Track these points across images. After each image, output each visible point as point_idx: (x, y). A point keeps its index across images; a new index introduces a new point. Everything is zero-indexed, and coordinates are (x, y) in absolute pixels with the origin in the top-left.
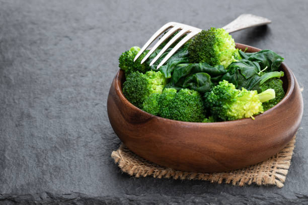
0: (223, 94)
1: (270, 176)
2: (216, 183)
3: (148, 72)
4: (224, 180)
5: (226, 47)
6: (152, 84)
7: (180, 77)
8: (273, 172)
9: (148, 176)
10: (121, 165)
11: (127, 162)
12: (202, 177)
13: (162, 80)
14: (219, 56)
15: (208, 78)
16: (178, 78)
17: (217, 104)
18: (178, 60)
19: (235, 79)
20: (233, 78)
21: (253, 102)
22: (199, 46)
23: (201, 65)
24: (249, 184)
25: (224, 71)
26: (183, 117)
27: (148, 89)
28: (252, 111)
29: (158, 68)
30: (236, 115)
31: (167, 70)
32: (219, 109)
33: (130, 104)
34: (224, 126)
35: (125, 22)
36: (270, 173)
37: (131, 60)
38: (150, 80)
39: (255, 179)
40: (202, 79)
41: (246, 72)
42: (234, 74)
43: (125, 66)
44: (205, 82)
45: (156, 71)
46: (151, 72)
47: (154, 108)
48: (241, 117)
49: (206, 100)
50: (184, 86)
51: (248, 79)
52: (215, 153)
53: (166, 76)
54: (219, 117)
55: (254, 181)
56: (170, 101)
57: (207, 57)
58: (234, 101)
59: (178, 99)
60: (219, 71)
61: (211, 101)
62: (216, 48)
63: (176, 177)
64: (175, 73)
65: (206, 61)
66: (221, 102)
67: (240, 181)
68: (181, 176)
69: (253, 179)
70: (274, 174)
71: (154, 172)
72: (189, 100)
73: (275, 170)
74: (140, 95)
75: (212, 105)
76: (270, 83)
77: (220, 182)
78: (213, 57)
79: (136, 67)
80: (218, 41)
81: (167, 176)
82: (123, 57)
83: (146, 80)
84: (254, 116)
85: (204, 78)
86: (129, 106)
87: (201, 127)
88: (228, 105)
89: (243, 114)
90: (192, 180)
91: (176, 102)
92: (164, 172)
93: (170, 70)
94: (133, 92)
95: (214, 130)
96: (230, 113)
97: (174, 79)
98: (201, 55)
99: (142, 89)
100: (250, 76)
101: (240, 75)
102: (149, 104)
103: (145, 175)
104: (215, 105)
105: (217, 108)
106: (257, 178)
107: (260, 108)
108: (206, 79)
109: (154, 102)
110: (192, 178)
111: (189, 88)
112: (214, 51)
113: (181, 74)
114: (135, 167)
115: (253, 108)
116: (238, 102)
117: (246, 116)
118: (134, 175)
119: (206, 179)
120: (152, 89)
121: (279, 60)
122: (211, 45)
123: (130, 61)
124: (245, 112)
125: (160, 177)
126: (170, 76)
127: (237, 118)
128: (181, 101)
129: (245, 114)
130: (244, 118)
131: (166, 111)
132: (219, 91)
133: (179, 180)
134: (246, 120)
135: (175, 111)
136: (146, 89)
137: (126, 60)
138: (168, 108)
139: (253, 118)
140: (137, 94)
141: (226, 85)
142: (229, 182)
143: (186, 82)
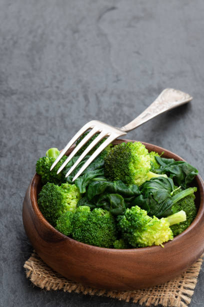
0: (135, 221)
1: (176, 297)
2: (123, 301)
3: (64, 184)
4: (131, 299)
5: (142, 165)
6: (67, 198)
7: (94, 194)
8: (180, 293)
9: (58, 290)
10: (32, 279)
11: (39, 275)
12: (111, 295)
13: (77, 194)
14: (134, 175)
15: (121, 200)
16: (92, 195)
17: (129, 231)
18: (94, 173)
19: (147, 203)
20: (145, 202)
21: (163, 231)
22: (114, 162)
23: (116, 185)
24: (155, 305)
25: (137, 192)
26: (95, 241)
27: (62, 205)
28: (162, 239)
29: (73, 180)
30: (146, 243)
31: (82, 184)
32: (130, 236)
33: (44, 220)
34: (133, 254)
35: (48, 87)
36: (177, 293)
37: (48, 167)
38: (65, 195)
39: (161, 300)
40: (116, 201)
41: (158, 196)
42: (146, 198)
43: (41, 172)
44: (118, 204)
45: (72, 183)
46: (66, 185)
47: (67, 228)
48: (150, 245)
49: (118, 224)
50: (97, 204)
51: (160, 204)
52: (123, 278)
53: (81, 192)
54: (130, 243)
55: (160, 303)
56: (83, 222)
57: (122, 174)
58: (144, 230)
59: (91, 221)
60: (133, 193)
61: (123, 226)
62: (131, 166)
63: (86, 293)
64: (90, 189)
65: (121, 179)
66: (132, 230)
67: (147, 301)
68: (90, 292)
69: (159, 300)
70: (180, 294)
71: (65, 285)
72: (102, 222)
73: (182, 290)
74: (54, 210)
75: (123, 231)
76: (183, 203)
77: (128, 301)
78: (128, 176)
79: (52, 175)
80: (133, 159)
81: (77, 291)
82: (40, 163)
83: (61, 194)
84: (164, 243)
85: (117, 200)
86: (42, 222)
87: (111, 254)
88: (139, 233)
89: (153, 242)
90: (101, 296)
91: (89, 224)
92: (74, 287)
93: (85, 184)
94: (47, 207)
95: (124, 257)
96: (140, 241)
97: (89, 196)
98: (117, 172)
99: (56, 204)
100: (162, 201)
101: (153, 199)
102: (62, 223)
103: (56, 289)
104: (126, 232)
105: (128, 235)
106: (163, 300)
107: (169, 236)
108: (119, 201)
109: (67, 221)
110: (101, 294)
111: (103, 207)
112: (129, 170)
113: (95, 192)
114: (47, 279)
115: (163, 237)
116: (149, 230)
117: (156, 243)
118: (45, 288)
119: (114, 297)
120: (66, 204)
121: (193, 173)
122: (127, 164)
123: (47, 169)
124: (155, 240)
125: (70, 291)
126: (84, 191)
127: (147, 245)
128: (94, 223)
129: (154, 242)
130: (154, 245)
131: (78, 232)
132: (131, 218)
133: (88, 295)
134: (155, 247)
135: (87, 234)
136: (60, 205)
137: (43, 167)
138: (81, 230)
139: (163, 246)
140: (51, 209)
141: (138, 212)
142: (136, 302)
143: (100, 200)
